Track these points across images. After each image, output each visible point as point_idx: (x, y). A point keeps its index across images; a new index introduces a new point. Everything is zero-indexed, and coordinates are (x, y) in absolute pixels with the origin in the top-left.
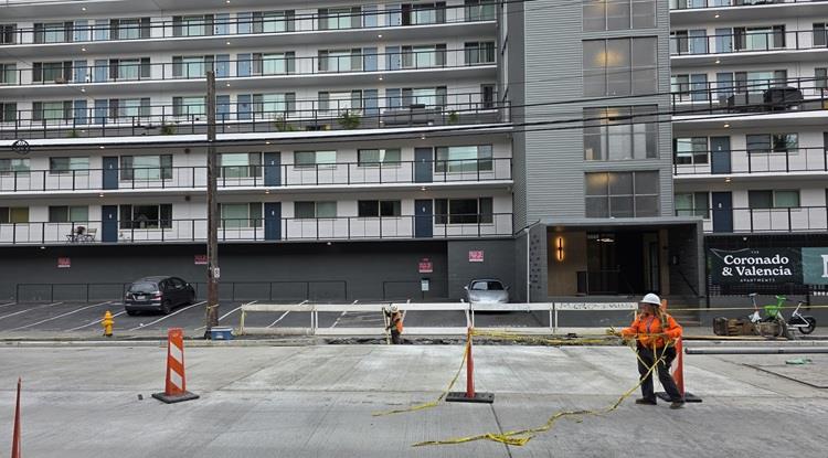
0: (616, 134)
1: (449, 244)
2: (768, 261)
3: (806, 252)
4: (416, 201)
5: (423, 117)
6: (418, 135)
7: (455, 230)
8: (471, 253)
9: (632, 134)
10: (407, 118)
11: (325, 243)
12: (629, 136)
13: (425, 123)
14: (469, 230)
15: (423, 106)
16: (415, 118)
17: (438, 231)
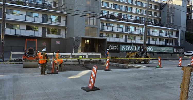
0: (91, 19)
1: (52, 39)
2: (115, 47)
3: (121, 45)
4: (42, 27)
5: (46, 7)
6: (44, 11)
7: (53, 36)
8: (57, 42)
9: (94, 20)
10: (42, 6)
11: (17, 36)
12: (93, 20)
13: (46, 8)
14: (57, 36)
15: (46, 4)
16: (44, 7)
17: (48, 36)
